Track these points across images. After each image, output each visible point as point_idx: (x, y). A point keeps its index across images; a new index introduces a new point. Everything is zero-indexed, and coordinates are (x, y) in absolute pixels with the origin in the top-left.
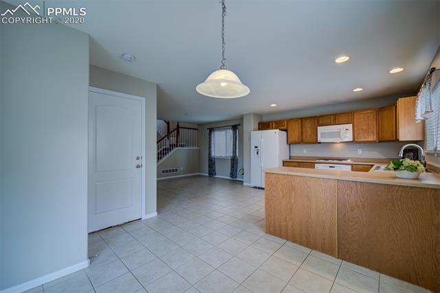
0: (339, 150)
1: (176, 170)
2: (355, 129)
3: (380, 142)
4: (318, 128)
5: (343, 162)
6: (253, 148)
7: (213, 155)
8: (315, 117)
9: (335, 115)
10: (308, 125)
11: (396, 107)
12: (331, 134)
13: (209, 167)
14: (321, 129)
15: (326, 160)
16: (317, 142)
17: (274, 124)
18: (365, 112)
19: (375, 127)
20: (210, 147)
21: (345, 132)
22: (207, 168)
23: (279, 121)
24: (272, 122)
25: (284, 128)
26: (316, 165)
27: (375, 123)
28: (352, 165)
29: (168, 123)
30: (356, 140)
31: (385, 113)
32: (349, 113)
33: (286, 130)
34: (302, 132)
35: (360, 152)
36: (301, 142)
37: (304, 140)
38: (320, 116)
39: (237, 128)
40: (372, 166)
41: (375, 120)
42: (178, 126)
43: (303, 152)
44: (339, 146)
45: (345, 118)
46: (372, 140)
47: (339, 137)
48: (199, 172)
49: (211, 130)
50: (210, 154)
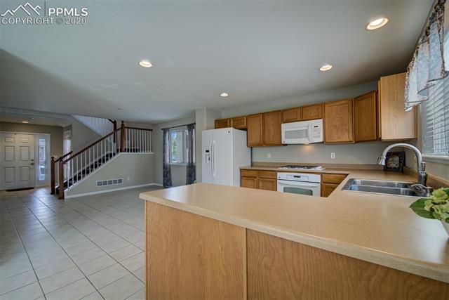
0: (307, 154)
1: (120, 181)
2: (326, 126)
3: (356, 142)
4: (283, 125)
5: (312, 170)
6: (204, 152)
7: (168, 161)
8: (279, 111)
9: (302, 108)
10: (270, 121)
11: (377, 93)
12: (298, 134)
13: (165, 176)
14: (286, 127)
15: (292, 167)
16: (281, 145)
17: (232, 122)
18: (338, 103)
19: (350, 122)
20: (164, 151)
21: (313, 130)
22: (161, 178)
23: (238, 117)
24: (230, 119)
25: (243, 126)
26: (278, 174)
27: (350, 117)
28: (321, 174)
29: (115, 123)
30: (327, 140)
31: (363, 103)
32: (319, 105)
33: (245, 129)
34: (264, 132)
35: (333, 155)
36: (263, 144)
37: (267, 142)
38: (284, 110)
39: (194, 128)
40: (347, 175)
41: (350, 113)
42: (123, 125)
43: (266, 156)
44: (308, 148)
45: (313, 112)
46: (348, 140)
47: (307, 136)
48: (155, 182)
49: (165, 130)
50: (164, 160)
